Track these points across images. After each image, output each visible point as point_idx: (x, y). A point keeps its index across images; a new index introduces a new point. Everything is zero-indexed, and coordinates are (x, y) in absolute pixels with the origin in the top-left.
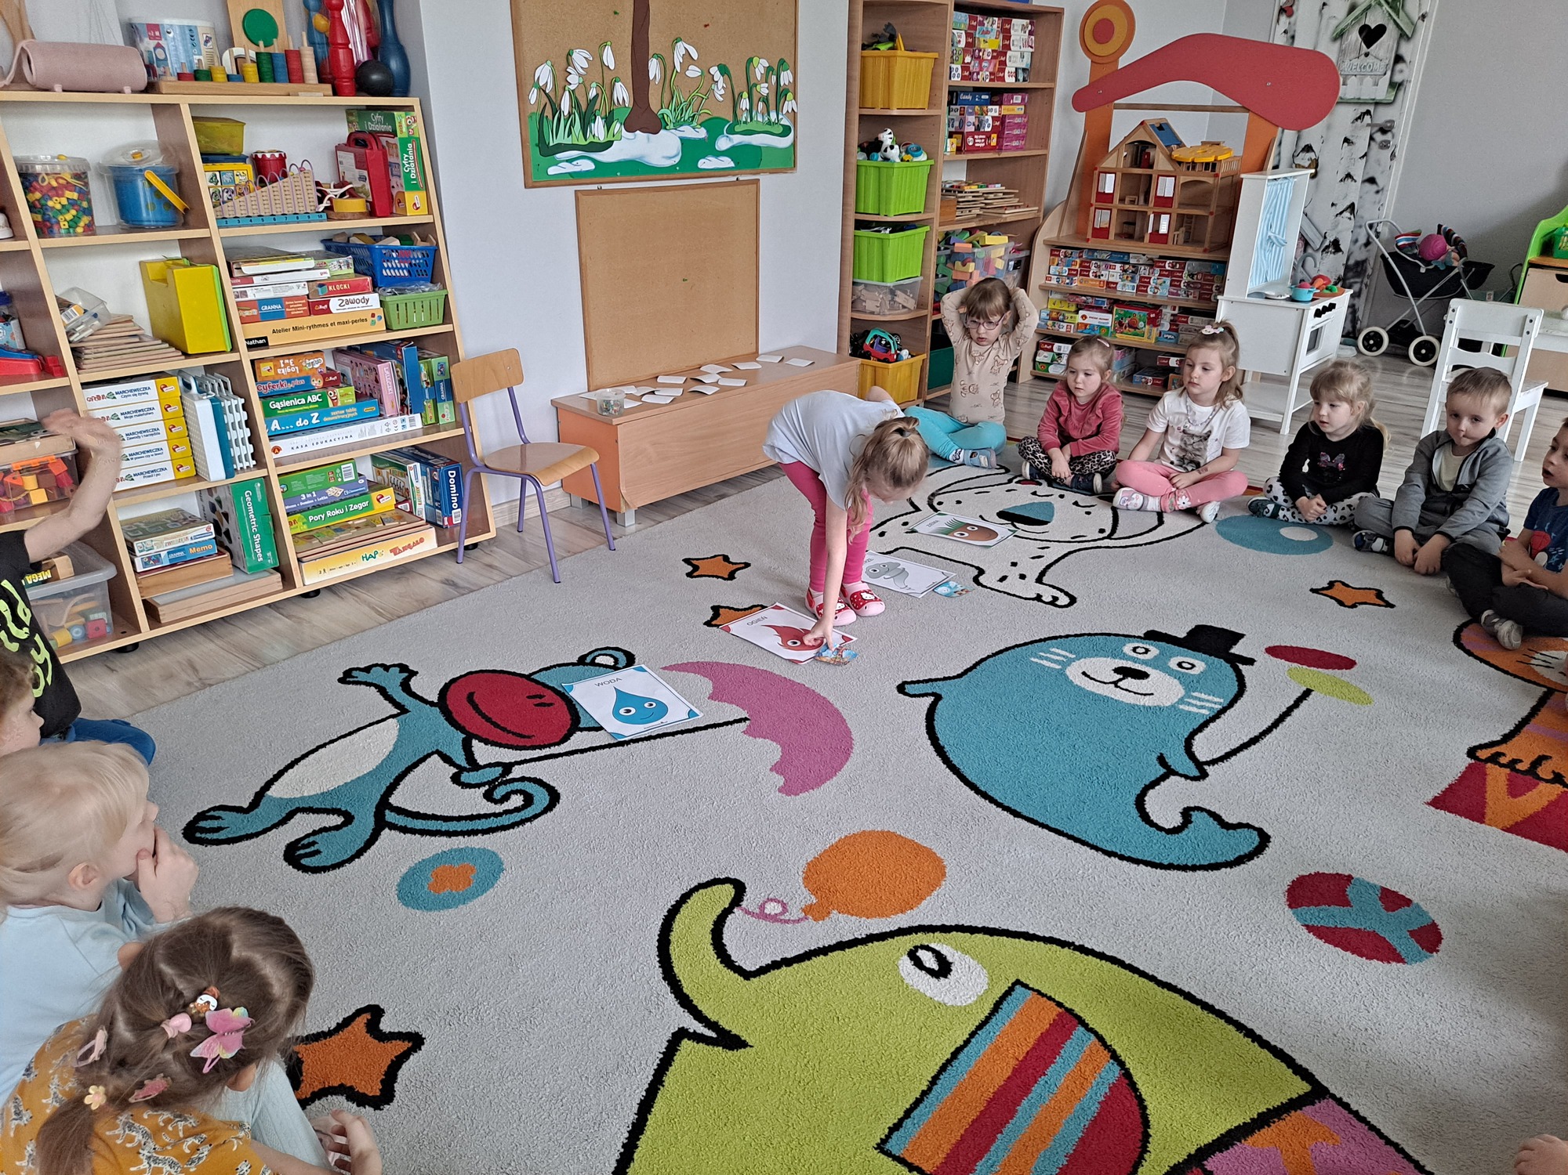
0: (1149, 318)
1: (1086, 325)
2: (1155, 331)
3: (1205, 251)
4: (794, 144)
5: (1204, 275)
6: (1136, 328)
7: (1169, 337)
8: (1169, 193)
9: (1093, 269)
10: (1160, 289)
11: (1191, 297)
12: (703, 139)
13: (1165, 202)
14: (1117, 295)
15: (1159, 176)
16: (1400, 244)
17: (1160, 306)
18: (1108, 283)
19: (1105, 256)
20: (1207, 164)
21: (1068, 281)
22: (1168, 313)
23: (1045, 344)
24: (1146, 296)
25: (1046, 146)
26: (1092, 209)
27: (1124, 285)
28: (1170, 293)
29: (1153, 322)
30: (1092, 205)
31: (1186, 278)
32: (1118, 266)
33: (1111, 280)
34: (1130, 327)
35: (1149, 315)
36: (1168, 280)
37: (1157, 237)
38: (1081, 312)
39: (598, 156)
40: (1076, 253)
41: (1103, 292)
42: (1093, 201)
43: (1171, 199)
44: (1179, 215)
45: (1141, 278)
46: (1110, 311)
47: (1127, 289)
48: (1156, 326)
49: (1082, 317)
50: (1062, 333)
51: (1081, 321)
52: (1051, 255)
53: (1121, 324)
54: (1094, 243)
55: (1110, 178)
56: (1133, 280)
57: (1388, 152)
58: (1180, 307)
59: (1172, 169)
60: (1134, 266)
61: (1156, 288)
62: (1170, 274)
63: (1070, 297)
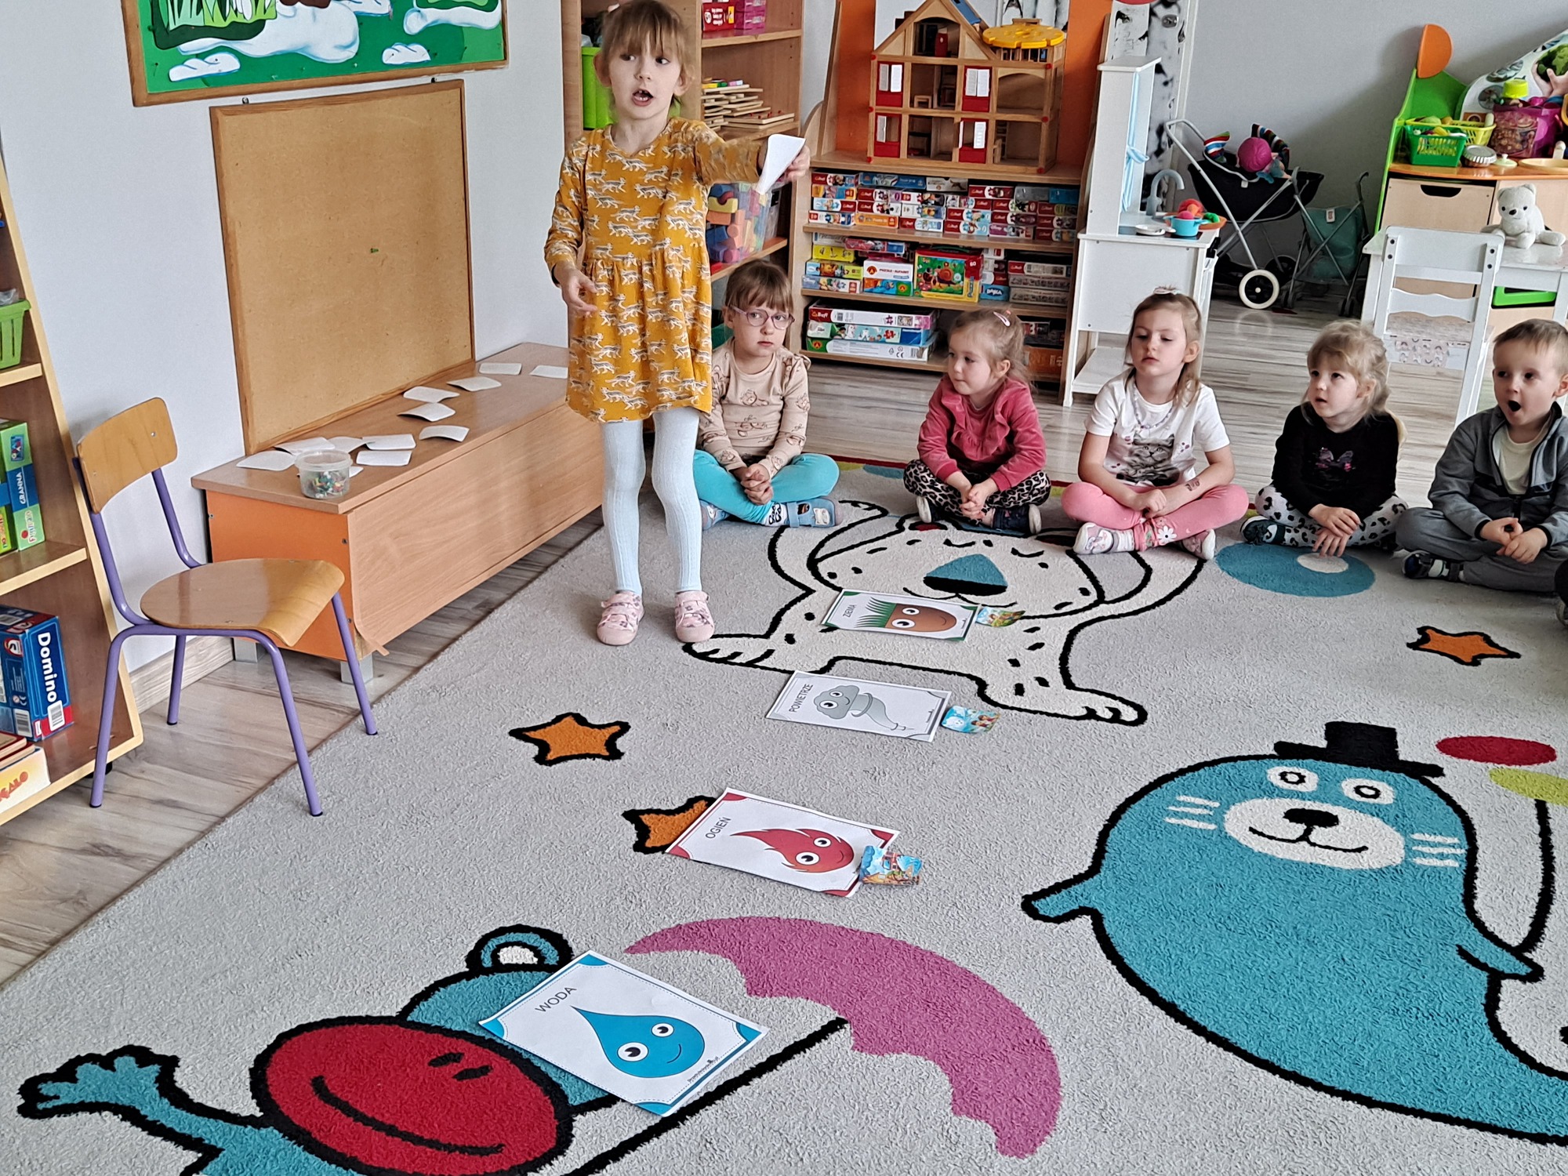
0: (968, 268)
1: (876, 281)
2: (977, 284)
3: (1040, 172)
4: (503, 22)
5: (1040, 205)
6: (950, 283)
7: (995, 292)
8: (983, 92)
9: (878, 200)
10: (976, 226)
11: (1022, 236)
12: (388, 15)
13: (977, 104)
14: (916, 237)
15: (967, 67)
16: (1211, 151)
17: (981, 250)
18: (901, 220)
19: (889, 182)
20: (1034, 52)
21: (843, 219)
22: (990, 259)
23: (817, 311)
24: (958, 237)
25: (797, 23)
26: (872, 115)
27: (925, 223)
28: (993, 231)
29: (974, 273)
30: (871, 109)
31: (1013, 210)
32: (914, 195)
33: (905, 215)
34: (941, 281)
35: (968, 263)
36: (988, 214)
37: (970, 154)
38: (867, 264)
39: (243, 47)
40: (850, 180)
41: (894, 233)
42: (873, 103)
43: (987, 99)
44: (999, 123)
45: (949, 211)
46: (907, 259)
47: (930, 228)
48: (977, 278)
49: (869, 270)
50: (843, 294)
51: (867, 275)
52: (814, 181)
53: (927, 278)
54: (878, 164)
55: (897, 70)
56: (937, 214)
57: (1175, 31)
58: (1006, 251)
59: (985, 58)
60: (937, 194)
61: (971, 224)
62: (991, 205)
63: (849, 242)
